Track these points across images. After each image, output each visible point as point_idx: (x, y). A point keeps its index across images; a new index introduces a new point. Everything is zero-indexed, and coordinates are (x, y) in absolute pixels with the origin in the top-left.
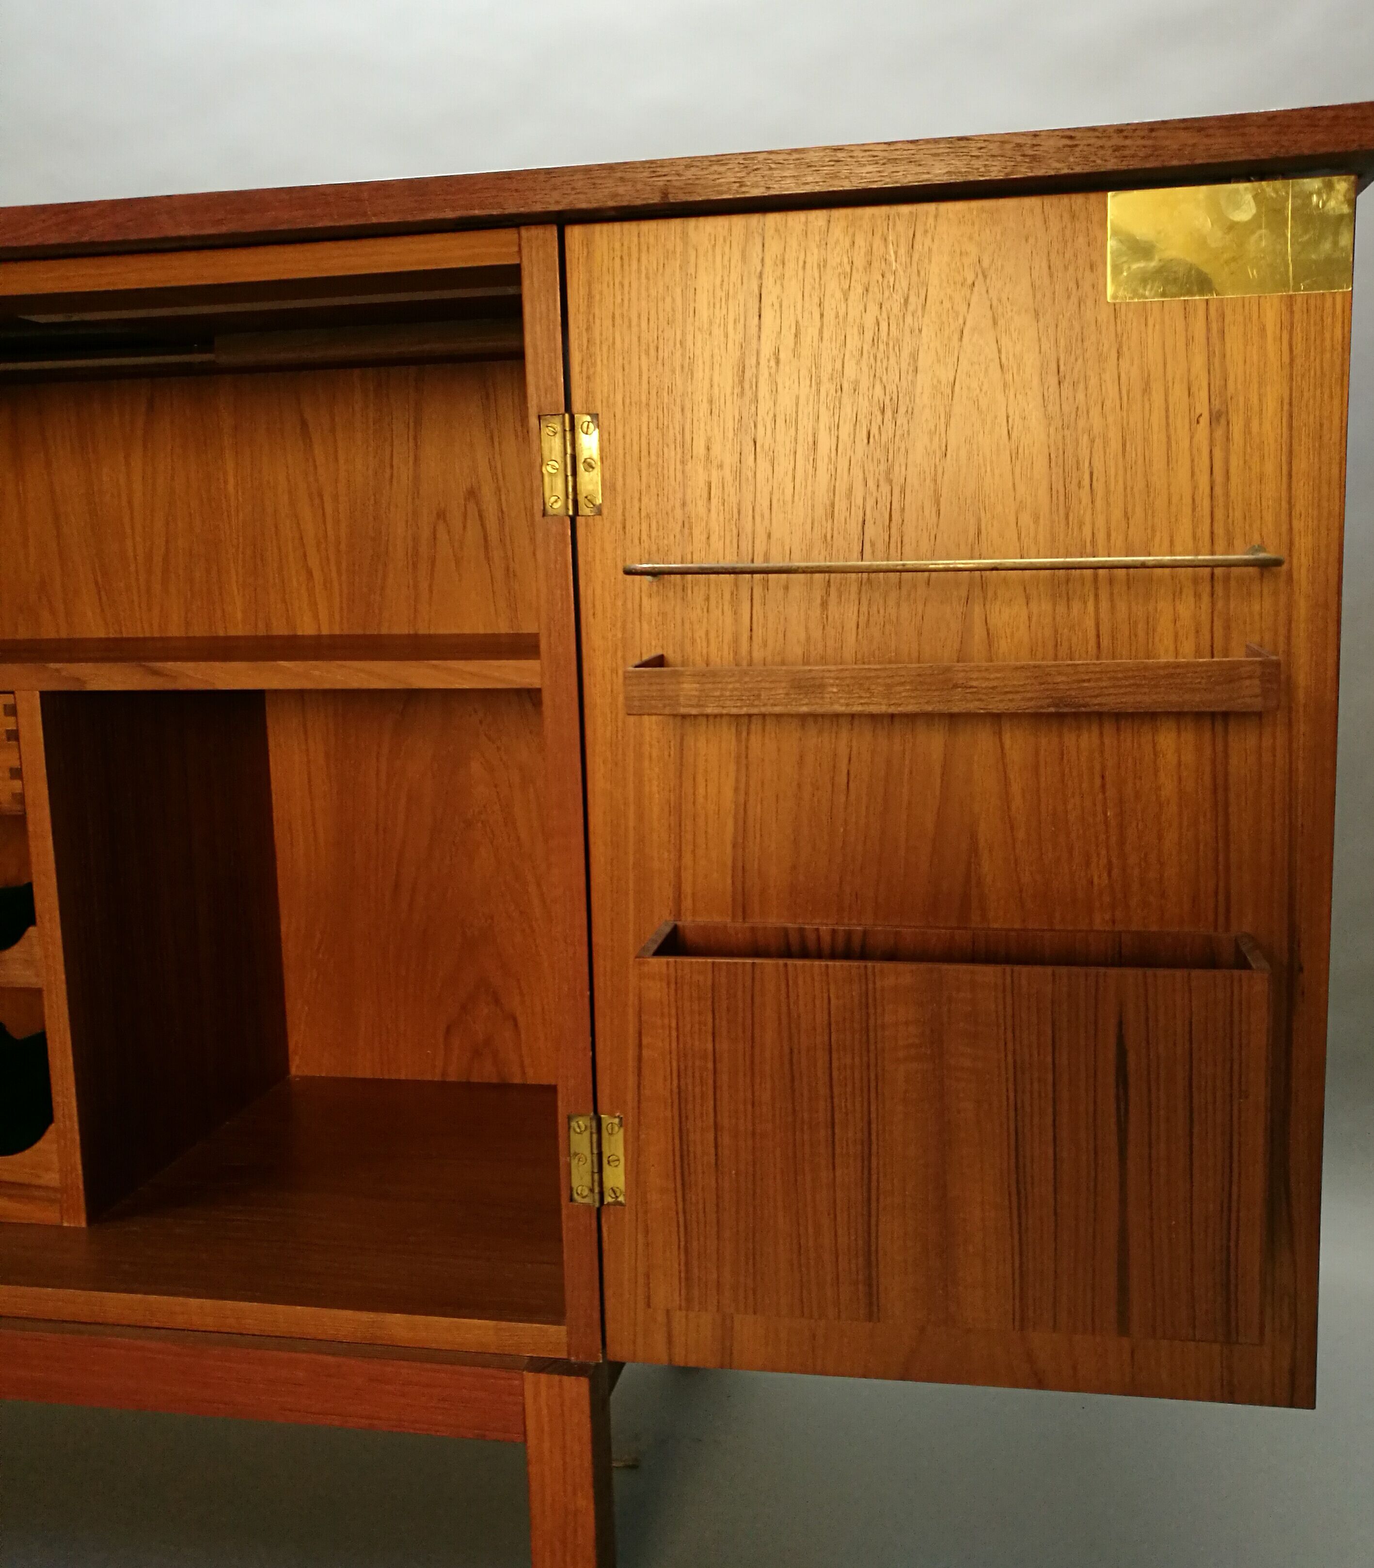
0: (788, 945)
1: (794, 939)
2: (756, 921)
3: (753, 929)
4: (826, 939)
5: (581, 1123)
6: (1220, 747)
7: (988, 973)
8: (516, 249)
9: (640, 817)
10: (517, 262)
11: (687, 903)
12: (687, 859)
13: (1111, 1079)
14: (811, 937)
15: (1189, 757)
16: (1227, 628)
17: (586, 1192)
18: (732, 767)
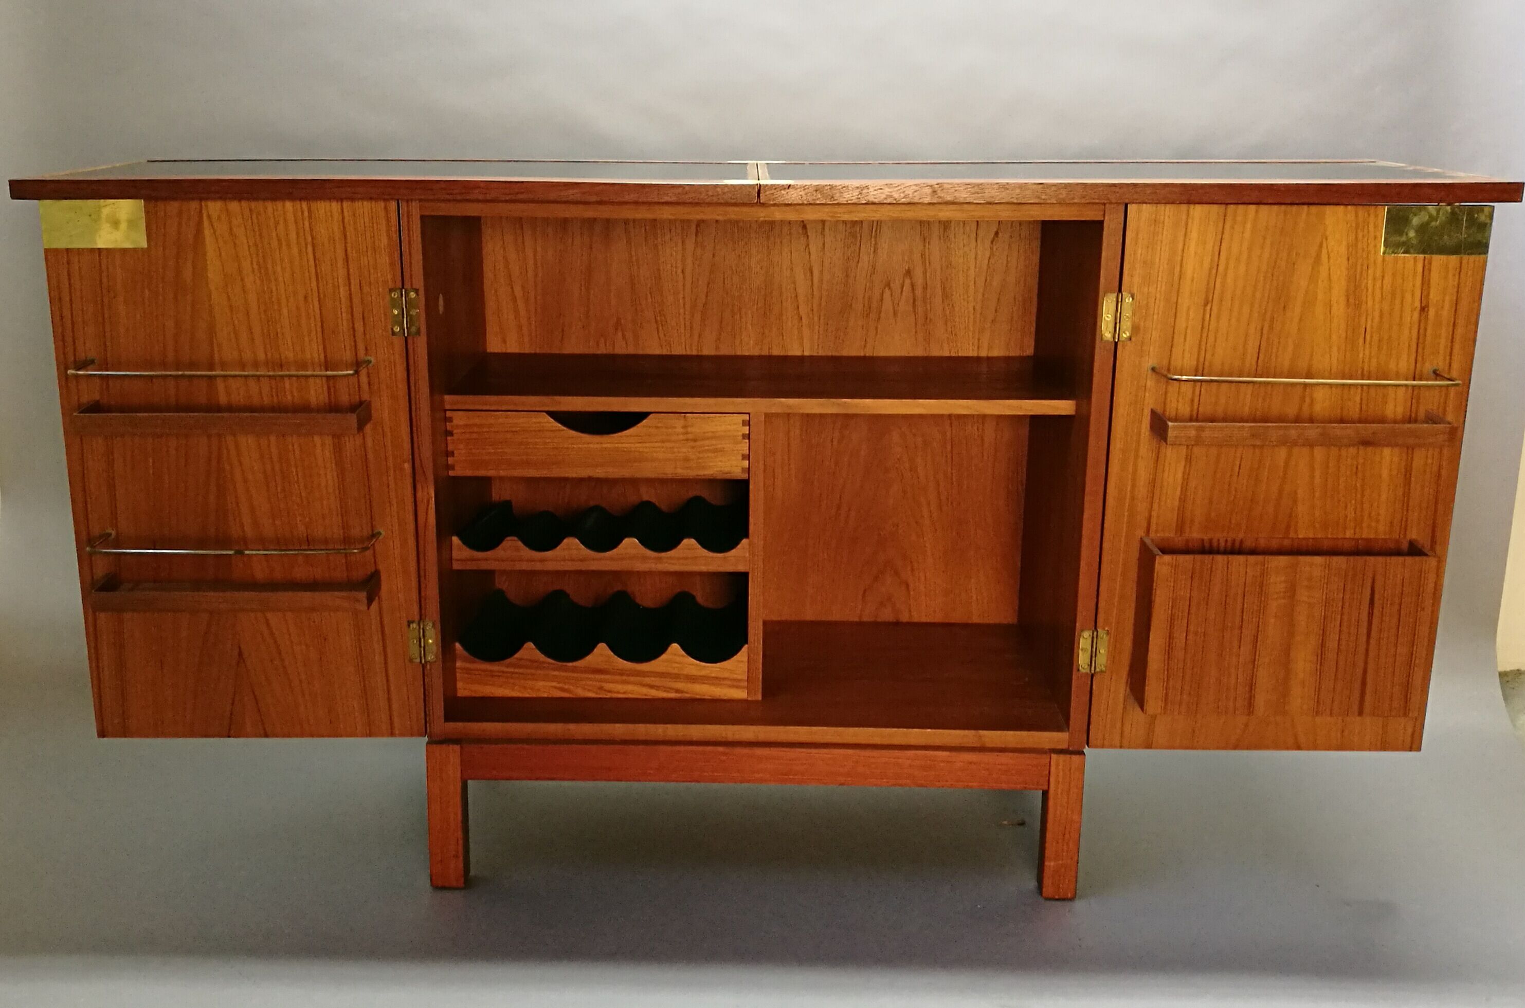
0: (1203, 546)
1: (1207, 545)
2: (1187, 535)
3: (1187, 541)
4: (1222, 544)
5: (1087, 634)
6: (1410, 456)
7: (1318, 560)
8: (1102, 213)
9: (1134, 486)
10: (1102, 219)
11: (1153, 527)
12: (1155, 506)
13: (1367, 606)
14: (1215, 544)
15: (1396, 459)
16: (1418, 403)
17: (1086, 667)
18: (1183, 463)
